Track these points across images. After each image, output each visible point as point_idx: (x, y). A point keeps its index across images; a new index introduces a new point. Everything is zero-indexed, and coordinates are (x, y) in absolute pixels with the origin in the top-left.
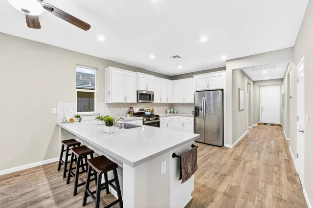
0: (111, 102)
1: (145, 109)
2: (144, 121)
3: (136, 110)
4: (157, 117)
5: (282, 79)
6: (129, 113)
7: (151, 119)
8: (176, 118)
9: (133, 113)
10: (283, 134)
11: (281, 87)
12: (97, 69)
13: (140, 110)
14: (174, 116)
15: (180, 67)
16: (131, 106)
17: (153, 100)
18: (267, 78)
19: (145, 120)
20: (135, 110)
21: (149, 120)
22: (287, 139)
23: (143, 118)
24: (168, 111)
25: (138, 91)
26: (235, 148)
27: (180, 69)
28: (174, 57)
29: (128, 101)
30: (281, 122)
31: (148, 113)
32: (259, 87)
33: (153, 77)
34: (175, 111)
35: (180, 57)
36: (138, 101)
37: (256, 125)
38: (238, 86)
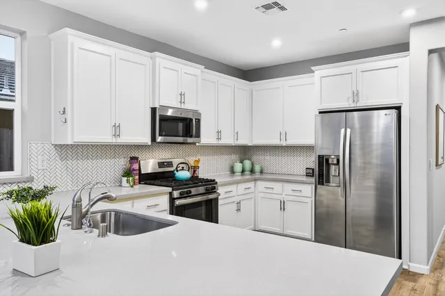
0: (70, 142)
1: (176, 162)
2: (172, 200)
3: (149, 165)
4: (211, 186)
6: (128, 173)
7: (194, 191)
8: (261, 185)
9: (140, 174)
12: (22, 34)
13: (161, 165)
14: (255, 180)
15: (276, 43)
16: (132, 154)
17: (198, 136)
19: (176, 194)
20: (147, 165)
21: (188, 194)
23: (170, 189)
24: (238, 167)
25: (154, 110)
26: (437, 274)
27: (275, 49)
28: (267, 7)
29: (125, 139)
31: (184, 174)
33: (197, 70)
34: (257, 168)
35: (283, 8)
36: (153, 139)
38: (436, 101)
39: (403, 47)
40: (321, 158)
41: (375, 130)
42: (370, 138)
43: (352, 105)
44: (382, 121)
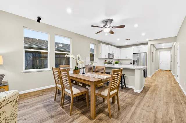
0: (101, 58)
5: (171, 48)
10: (171, 73)
11: (170, 51)
12: (95, 44)
16: (106, 60)
17: (114, 57)
18: (163, 47)
22: (173, 74)
25: (109, 53)
26: (152, 77)
28: (127, 39)
30: (170, 69)
32: (159, 51)
33: (114, 47)
35: (129, 40)
37: (158, 70)
38: (152, 51)
39: (147, 44)
40: (134, 61)
41: (142, 56)
42: (141, 57)
43: (139, 53)
44: (143, 55)
